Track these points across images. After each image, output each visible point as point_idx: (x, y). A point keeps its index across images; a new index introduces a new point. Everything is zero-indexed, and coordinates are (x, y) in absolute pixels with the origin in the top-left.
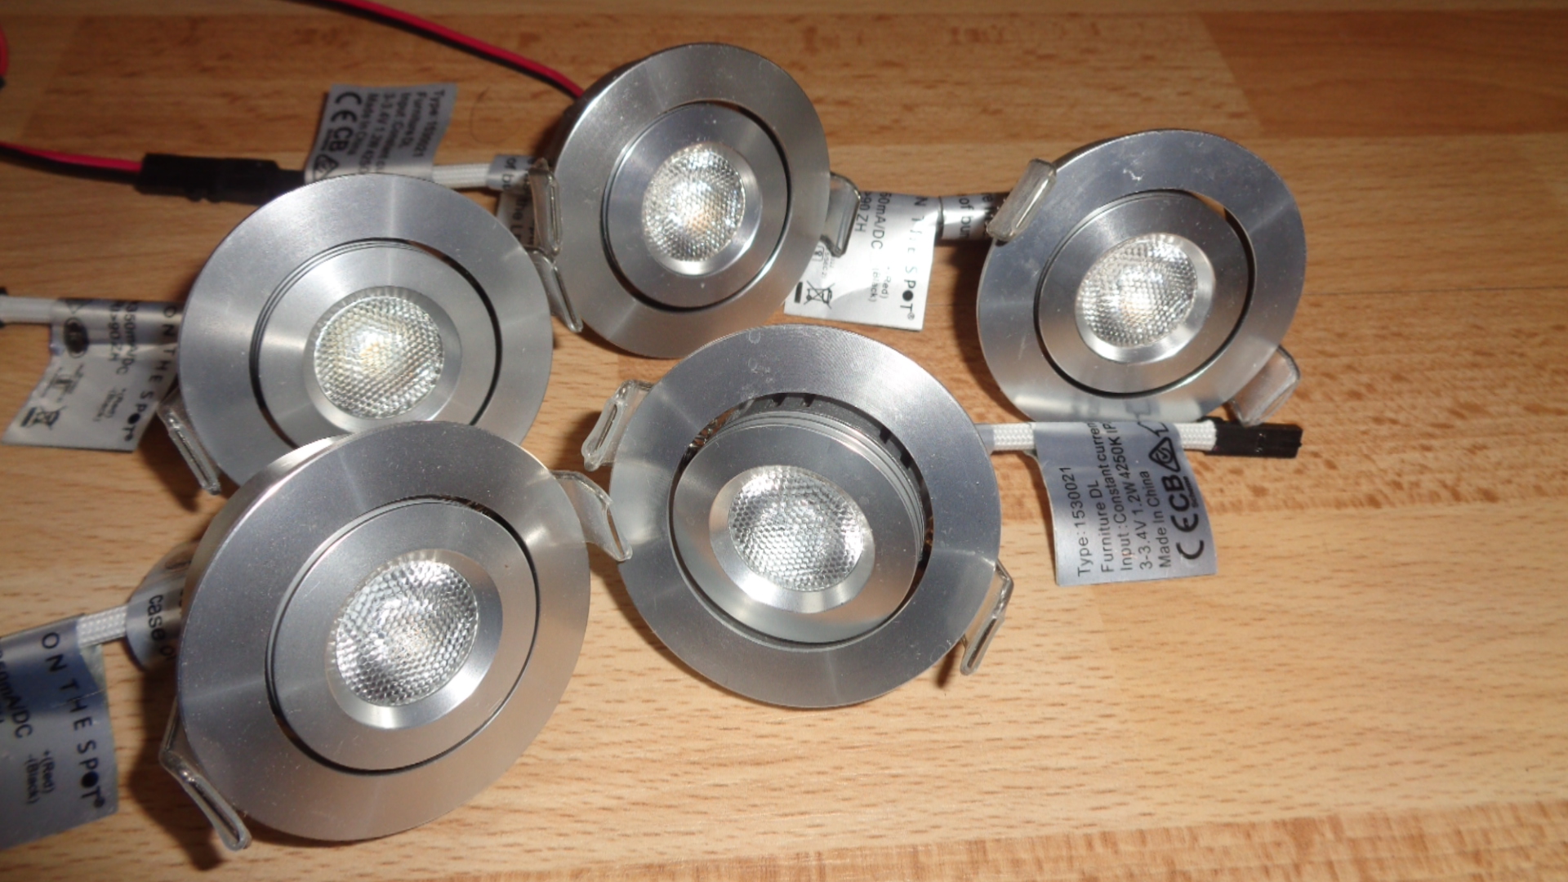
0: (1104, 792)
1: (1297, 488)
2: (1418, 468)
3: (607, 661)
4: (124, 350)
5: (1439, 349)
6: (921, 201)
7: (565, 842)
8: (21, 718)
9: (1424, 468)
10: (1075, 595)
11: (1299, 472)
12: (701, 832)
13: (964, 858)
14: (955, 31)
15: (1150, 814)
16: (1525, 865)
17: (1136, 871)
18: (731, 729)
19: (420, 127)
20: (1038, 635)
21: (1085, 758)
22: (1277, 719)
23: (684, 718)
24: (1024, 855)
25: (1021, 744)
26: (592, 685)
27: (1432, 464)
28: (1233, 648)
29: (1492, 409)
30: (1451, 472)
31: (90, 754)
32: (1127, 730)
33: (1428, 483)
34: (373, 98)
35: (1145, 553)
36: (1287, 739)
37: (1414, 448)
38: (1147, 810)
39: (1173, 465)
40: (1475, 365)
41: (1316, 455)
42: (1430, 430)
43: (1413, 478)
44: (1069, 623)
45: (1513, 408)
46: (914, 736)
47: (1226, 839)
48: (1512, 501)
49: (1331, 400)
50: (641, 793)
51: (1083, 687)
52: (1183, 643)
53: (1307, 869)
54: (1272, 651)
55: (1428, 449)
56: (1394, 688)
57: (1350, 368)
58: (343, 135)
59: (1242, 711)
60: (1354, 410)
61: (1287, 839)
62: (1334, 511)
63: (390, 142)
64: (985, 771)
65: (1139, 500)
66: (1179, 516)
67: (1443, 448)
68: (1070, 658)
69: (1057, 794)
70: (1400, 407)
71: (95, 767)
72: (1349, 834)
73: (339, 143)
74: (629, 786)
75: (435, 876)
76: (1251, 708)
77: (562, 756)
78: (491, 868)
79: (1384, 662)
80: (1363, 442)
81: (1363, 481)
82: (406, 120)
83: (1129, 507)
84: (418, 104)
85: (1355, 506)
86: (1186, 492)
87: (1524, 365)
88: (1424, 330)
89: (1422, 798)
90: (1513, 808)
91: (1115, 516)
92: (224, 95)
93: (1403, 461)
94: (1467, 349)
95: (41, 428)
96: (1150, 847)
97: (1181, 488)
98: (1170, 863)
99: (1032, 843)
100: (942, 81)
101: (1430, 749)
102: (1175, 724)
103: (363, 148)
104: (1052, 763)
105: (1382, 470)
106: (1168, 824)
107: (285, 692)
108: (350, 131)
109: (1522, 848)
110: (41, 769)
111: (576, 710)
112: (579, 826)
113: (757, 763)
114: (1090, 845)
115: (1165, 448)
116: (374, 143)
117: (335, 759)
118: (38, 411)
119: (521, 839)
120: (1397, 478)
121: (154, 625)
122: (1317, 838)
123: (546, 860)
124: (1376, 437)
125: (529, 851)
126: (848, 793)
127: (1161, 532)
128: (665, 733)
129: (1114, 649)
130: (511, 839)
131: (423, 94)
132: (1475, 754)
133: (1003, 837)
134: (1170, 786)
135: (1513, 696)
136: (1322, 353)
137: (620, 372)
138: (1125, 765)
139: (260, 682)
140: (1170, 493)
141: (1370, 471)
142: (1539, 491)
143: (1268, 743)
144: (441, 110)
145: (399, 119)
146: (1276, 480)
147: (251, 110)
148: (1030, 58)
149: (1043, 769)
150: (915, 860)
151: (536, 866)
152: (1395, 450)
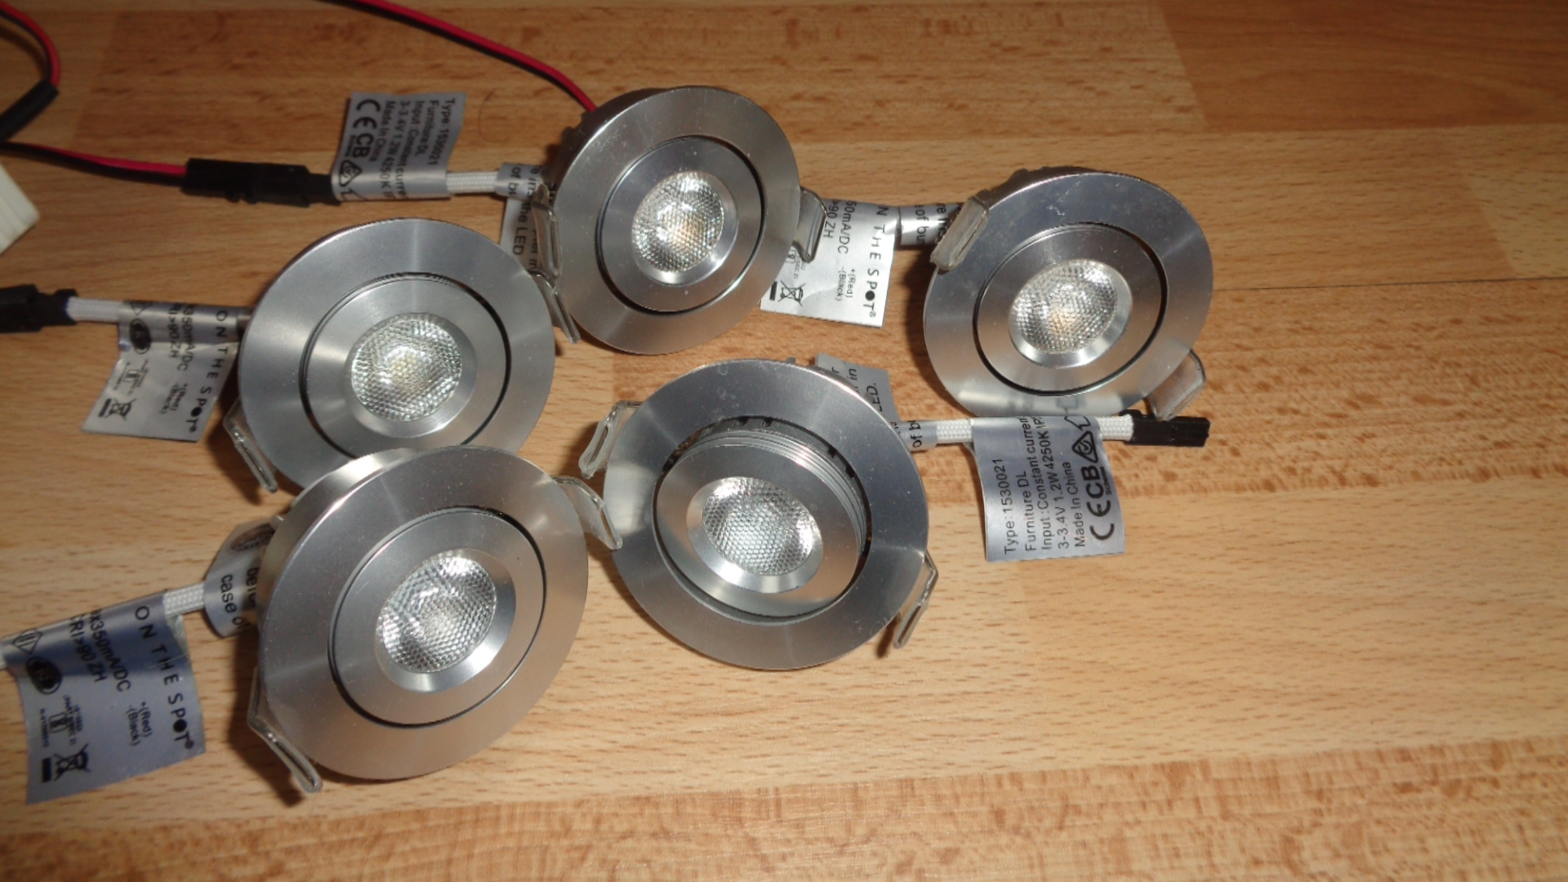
0: (1015, 739)
1: (1204, 474)
2: (1312, 455)
3: (604, 626)
4: (183, 348)
5: (1344, 343)
6: (883, 210)
7: (569, 778)
8: (122, 675)
9: (1317, 455)
10: (1002, 570)
11: (1206, 458)
12: (680, 771)
13: (895, 792)
14: (927, 23)
15: (1051, 758)
16: (1360, 802)
17: (1036, 804)
18: (707, 685)
19: (434, 134)
20: (969, 605)
21: (1000, 711)
22: (1164, 678)
23: (666, 675)
24: (945, 792)
25: (948, 699)
26: (591, 647)
27: (1325, 452)
28: (1134, 617)
29: (1384, 400)
30: (1340, 458)
31: (178, 705)
32: (1038, 687)
33: (1319, 468)
34: (390, 105)
35: (1063, 535)
36: (1172, 695)
37: (1311, 436)
38: (1048, 755)
39: (1092, 456)
40: (1374, 358)
41: (1223, 443)
42: (1327, 419)
43: (1306, 464)
44: (995, 595)
45: (1403, 399)
46: (859, 692)
47: (1113, 779)
48: (1391, 486)
49: (1242, 391)
50: (631, 738)
51: (1003, 651)
52: (1091, 612)
53: (1178, 804)
54: (1168, 619)
55: (1322, 437)
56: (1269, 652)
57: (1263, 360)
58: (364, 141)
59: (1135, 671)
60: (1261, 401)
61: (1163, 779)
62: (1234, 495)
63: (408, 149)
64: (917, 722)
65: (1060, 488)
66: (1094, 503)
67: (1336, 436)
68: (995, 625)
69: (976, 741)
70: (1303, 398)
71: (183, 715)
72: (1215, 775)
73: (362, 149)
74: (621, 733)
75: (464, 805)
76: (1144, 669)
77: (566, 708)
78: (509, 799)
79: (1261, 630)
80: (1266, 431)
81: (1262, 467)
82: (421, 127)
83: (1051, 495)
84: (431, 112)
85: (1252, 489)
86: (1102, 481)
87: (1419, 357)
88: (1333, 325)
89: (1281, 746)
90: (1356, 754)
91: (1039, 503)
92: (254, 93)
93: (1300, 449)
94: (1369, 342)
95: (116, 419)
96: (1050, 785)
97: (1097, 477)
98: (1064, 798)
99: (952, 781)
100: (914, 76)
101: (1292, 705)
102: (1079, 682)
103: (384, 154)
104: (973, 715)
105: (1279, 457)
106: (1066, 767)
107: (343, 668)
108: (371, 137)
109: (1358, 788)
110: (140, 717)
111: (578, 668)
112: (581, 765)
113: (728, 714)
114: (999, 781)
115: (1086, 442)
116: (393, 151)
117: (384, 717)
118: (113, 402)
119: (533, 775)
120: (1292, 465)
121: (227, 601)
122: (1188, 779)
123: (553, 793)
124: (1278, 426)
125: (540, 786)
126: (803, 739)
127: (1078, 517)
128: (652, 688)
129: (1032, 618)
130: (525, 775)
131: (435, 102)
132: (1329, 709)
133: (929, 776)
134: (1070, 734)
135: (1369, 659)
136: (1238, 346)
137: (615, 365)
138: (1034, 717)
139: (323, 661)
140: (1087, 482)
141: (1269, 458)
142: (1416, 476)
143: (1155, 699)
144: (452, 118)
145: (414, 126)
146: (1185, 466)
147: (279, 109)
148: (997, 51)
149: (966, 720)
150: (855, 795)
151: (545, 797)
152: (1294, 438)
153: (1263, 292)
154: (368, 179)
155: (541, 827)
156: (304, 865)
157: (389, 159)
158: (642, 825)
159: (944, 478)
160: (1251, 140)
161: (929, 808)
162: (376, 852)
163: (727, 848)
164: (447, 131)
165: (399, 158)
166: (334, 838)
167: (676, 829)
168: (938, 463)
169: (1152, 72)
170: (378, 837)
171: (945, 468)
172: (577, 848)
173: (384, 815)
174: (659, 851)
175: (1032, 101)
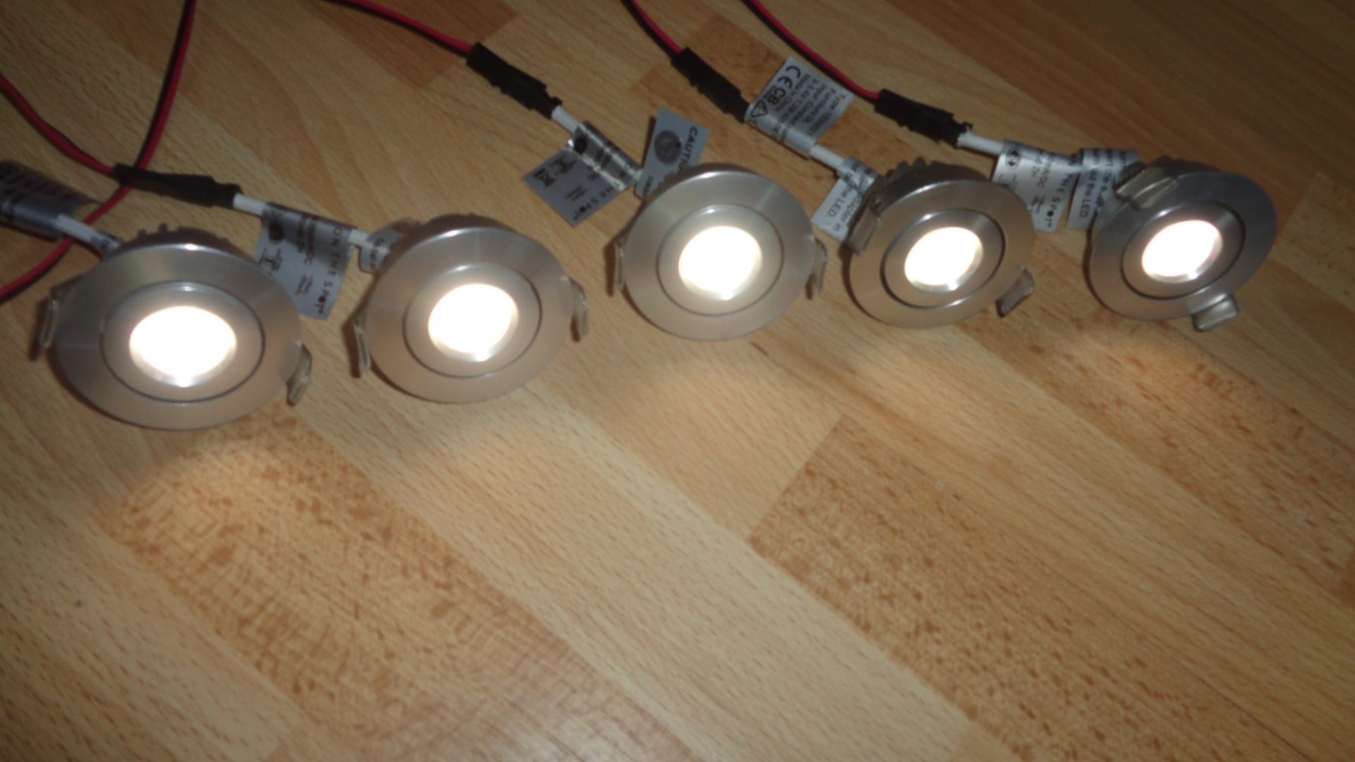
7: (613, 665)
12: (670, 711)
50: (659, 672)
74: (657, 664)
75: (553, 632)
78: (576, 649)
112: (625, 663)
119: (597, 647)
123: (600, 665)
130: (593, 643)
148: (1233, 423)
151: (594, 664)
153: (1267, 732)
155: (582, 677)
156: (462, 595)
158: (628, 723)
159: (949, 675)
162: (496, 619)
166: (483, 594)
167: (643, 739)
168: (954, 663)
169: (1332, 521)
170: (503, 613)
171: (955, 670)
173: (514, 603)
174: (626, 744)
175: (1225, 477)
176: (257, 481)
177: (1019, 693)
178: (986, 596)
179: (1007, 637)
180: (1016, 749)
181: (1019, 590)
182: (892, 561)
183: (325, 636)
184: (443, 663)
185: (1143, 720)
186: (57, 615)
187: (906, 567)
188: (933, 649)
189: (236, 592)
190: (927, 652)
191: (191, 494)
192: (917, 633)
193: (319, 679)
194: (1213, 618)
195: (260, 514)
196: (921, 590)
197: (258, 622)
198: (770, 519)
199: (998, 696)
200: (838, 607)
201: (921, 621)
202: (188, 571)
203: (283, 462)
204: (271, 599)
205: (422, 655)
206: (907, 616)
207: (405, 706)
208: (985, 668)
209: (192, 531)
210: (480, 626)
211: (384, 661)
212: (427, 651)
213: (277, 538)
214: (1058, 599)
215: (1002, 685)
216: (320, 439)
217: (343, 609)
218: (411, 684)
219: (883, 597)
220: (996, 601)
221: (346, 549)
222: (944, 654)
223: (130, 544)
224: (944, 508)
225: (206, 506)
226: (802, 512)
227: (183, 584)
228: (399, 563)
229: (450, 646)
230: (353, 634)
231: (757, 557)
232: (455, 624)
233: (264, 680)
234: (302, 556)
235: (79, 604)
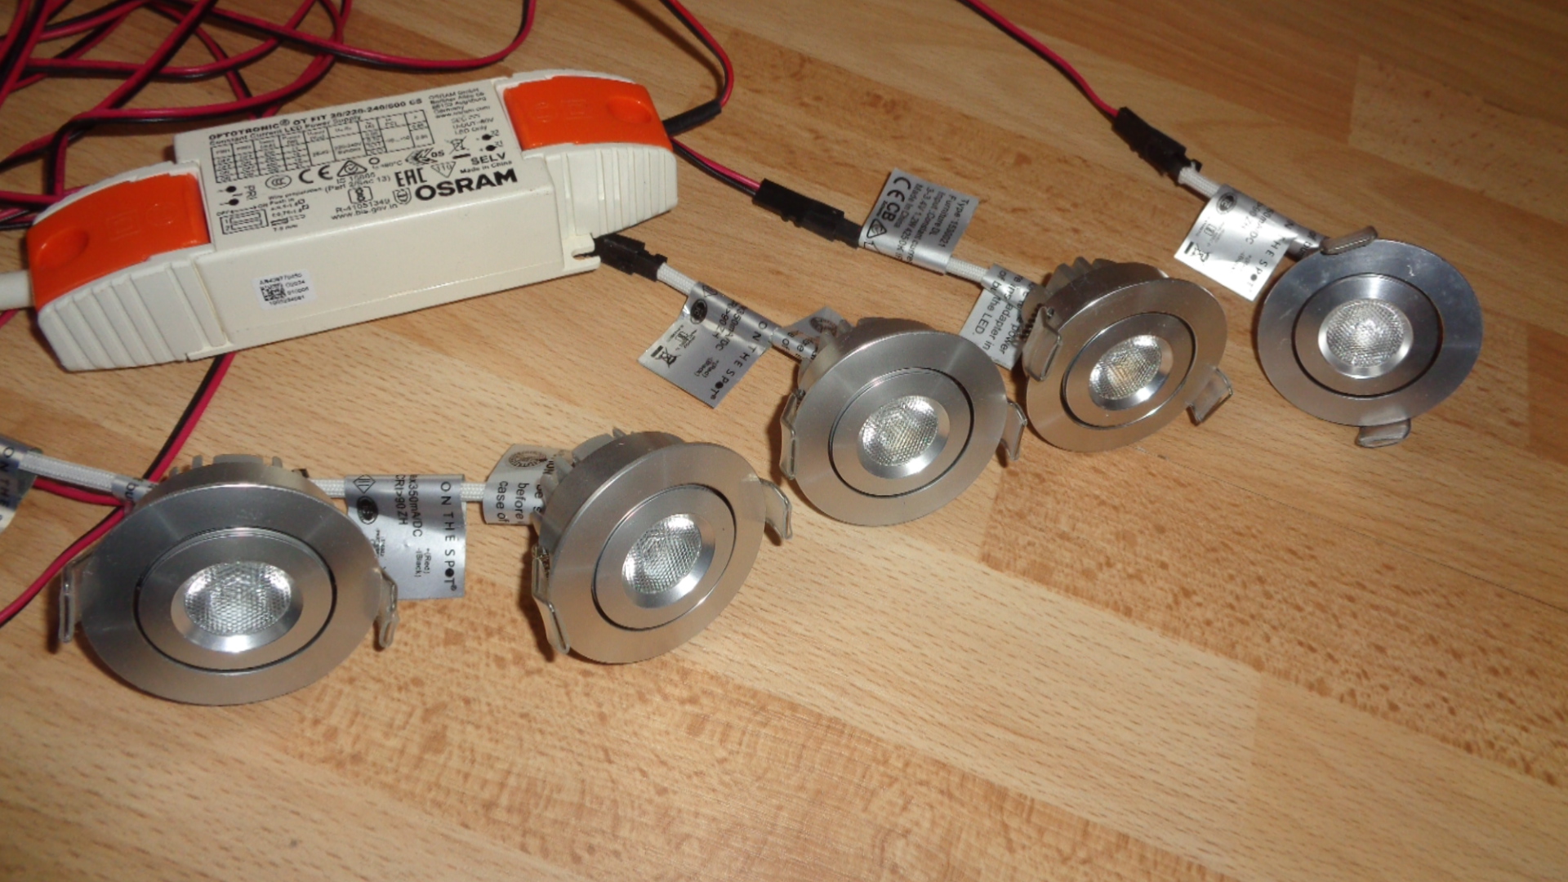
0: (1210, 843)
1: (1421, 717)
2: (1512, 739)
3: (948, 634)
7: (896, 728)
9: (1516, 742)
11: (1427, 706)
13: (1113, 839)
15: (1232, 868)
19: (946, 223)
20: (1210, 734)
21: (1207, 818)
22: (1336, 851)
24: (1149, 855)
25: (1175, 793)
27: (1523, 742)
28: (1328, 797)
30: (1533, 752)
32: (1240, 815)
33: (1513, 752)
34: (919, 187)
36: (1336, 865)
37: (1516, 726)
38: (1231, 865)
41: (1445, 700)
42: (1535, 718)
43: (1504, 744)
44: (1232, 735)
46: (1110, 759)
49: (1475, 667)
50: (945, 719)
51: (1224, 778)
52: (1298, 780)
54: (1353, 810)
55: (1525, 729)
56: (1420, 868)
57: (1500, 651)
58: (893, 209)
59: (1316, 836)
60: (1487, 681)
62: (1438, 742)
63: (924, 227)
64: (1145, 799)
67: (1536, 734)
68: (1223, 756)
69: (1182, 831)
70: (1522, 693)
73: (890, 214)
74: (940, 713)
76: (1322, 837)
77: (908, 678)
78: (854, 723)
79: (1421, 850)
80: (1483, 706)
81: (1469, 731)
82: (938, 213)
84: (948, 203)
85: (1454, 745)
92: (811, 131)
93: (1504, 731)
99: (1157, 851)
102: (1271, 825)
103: (905, 225)
104: (1186, 812)
105: (1485, 729)
108: (898, 208)
111: (923, 655)
112: (907, 722)
113: (1015, 733)
114: (1190, 866)
116: (913, 224)
119: (872, 714)
120: (1493, 740)
123: (883, 732)
124: (1493, 706)
125: (876, 723)
126: (1061, 774)
129: (1253, 764)
130: (868, 712)
131: (954, 198)
133: (1141, 840)
134: (1251, 858)
136: (1486, 632)
138: (1230, 834)
141: (1477, 727)
143: (1323, 862)
144: (962, 214)
145: (933, 210)
146: (1409, 705)
147: (826, 151)
149: (1181, 814)
150: (1086, 828)
151: (878, 734)
152: (1502, 721)
153: (1521, 597)
154: (889, 242)
155: (869, 750)
156: (712, 705)
157: (908, 230)
158: (935, 782)
159: (1223, 634)
160: (1559, 471)
161: (1134, 862)
162: (758, 718)
163: (987, 823)
164: (957, 223)
165: (917, 231)
166: (735, 696)
167: (957, 793)
168: (1222, 621)
169: (1499, 381)
170: (763, 708)
171: (1227, 627)
172: (891, 777)
173: (770, 696)
174: (941, 803)
176: (441, 650)
177: (1293, 631)
178: (1226, 546)
179: (1261, 580)
180: (1311, 687)
181: (1254, 531)
182: (1125, 537)
183: (583, 792)
184: (722, 783)
185: (1411, 622)
186: (273, 864)
187: (1140, 540)
188: (1197, 612)
189: (466, 776)
190: (1193, 619)
191: (374, 686)
192: (1177, 602)
193: (597, 840)
194: (1436, 505)
195: (459, 684)
196: (1165, 559)
197: (504, 800)
198: (992, 531)
199: (1275, 640)
200: (1092, 599)
201: (1176, 589)
202: (404, 770)
203: (462, 620)
204: (509, 772)
205: (695, 780)
206: (1161, 589)
207: (699, 840)
208: (1253, 617)
209: (391, 726)
210: (744, 733)
211: (658, 799)
212: (698, 774)
213: (489, 704)
214: (1293, 529)
215: (1274, 628)
216: (493, 585)
217: (590, 758)
218: (697, 815)
219: (1130, 577)
220: (1237, 548)
221: (568, 694)
222: (1209, 615)
223: (324, 761)
224: (1154, 472)
225: (396, 695)
226: (1020, 515)
227: (404, 786)
228: (632, 691)
229: (723, 761)
230: (613, 781)
231: (994, 573)
232: (717, 736)
233: (537, 861)
234: (523, 716)
235: (294, 843)
